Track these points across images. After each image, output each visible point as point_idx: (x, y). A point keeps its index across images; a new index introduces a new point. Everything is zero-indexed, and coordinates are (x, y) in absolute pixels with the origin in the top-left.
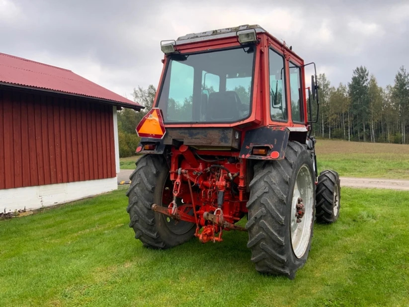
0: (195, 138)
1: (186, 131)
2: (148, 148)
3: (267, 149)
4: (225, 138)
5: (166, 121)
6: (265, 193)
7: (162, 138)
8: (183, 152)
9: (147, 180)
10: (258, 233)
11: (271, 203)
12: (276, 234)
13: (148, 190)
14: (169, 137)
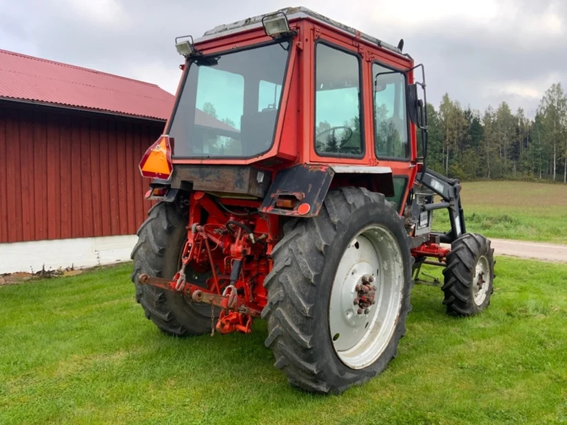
0: (207, 181)
1: (197, 170)
2: (157, 193)
3: (293, 198)
4: (240, 182)
5: (176, 155)
6: (286, 266)
7: (168, 178)
8: (198, 200)
9: (155, 238)
10: (274, 326)
11: (291, 283)
12: (297, 330)
13: (154, 253)
14: (177, 178)
